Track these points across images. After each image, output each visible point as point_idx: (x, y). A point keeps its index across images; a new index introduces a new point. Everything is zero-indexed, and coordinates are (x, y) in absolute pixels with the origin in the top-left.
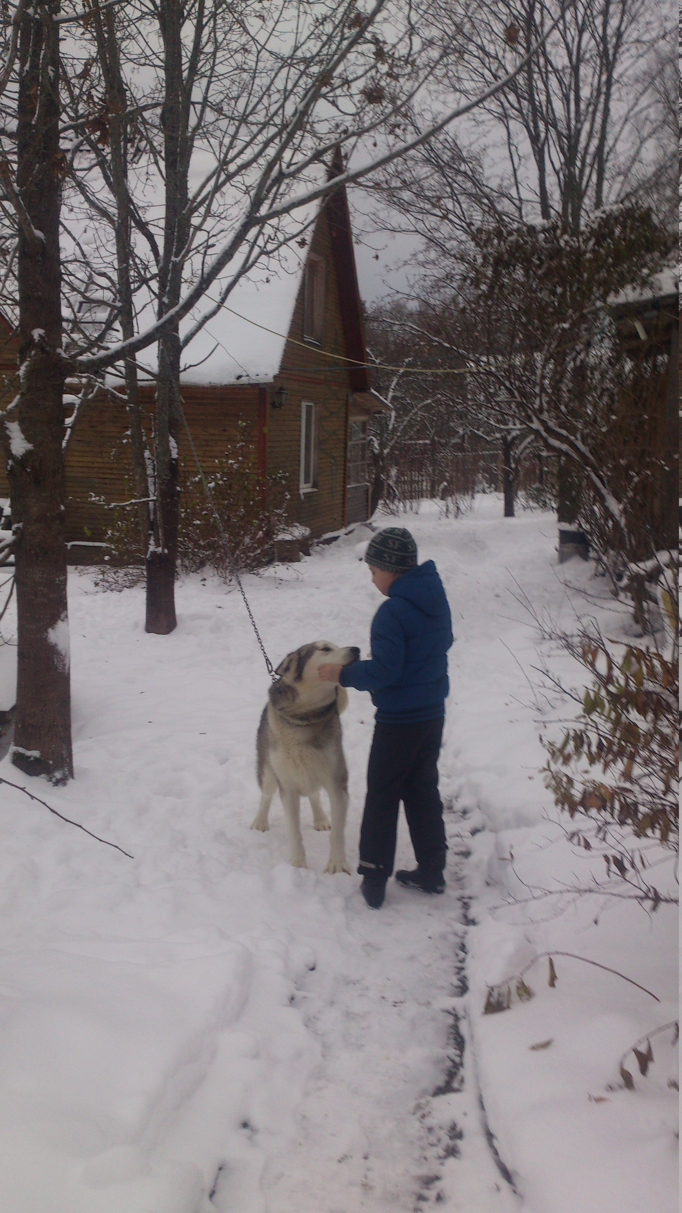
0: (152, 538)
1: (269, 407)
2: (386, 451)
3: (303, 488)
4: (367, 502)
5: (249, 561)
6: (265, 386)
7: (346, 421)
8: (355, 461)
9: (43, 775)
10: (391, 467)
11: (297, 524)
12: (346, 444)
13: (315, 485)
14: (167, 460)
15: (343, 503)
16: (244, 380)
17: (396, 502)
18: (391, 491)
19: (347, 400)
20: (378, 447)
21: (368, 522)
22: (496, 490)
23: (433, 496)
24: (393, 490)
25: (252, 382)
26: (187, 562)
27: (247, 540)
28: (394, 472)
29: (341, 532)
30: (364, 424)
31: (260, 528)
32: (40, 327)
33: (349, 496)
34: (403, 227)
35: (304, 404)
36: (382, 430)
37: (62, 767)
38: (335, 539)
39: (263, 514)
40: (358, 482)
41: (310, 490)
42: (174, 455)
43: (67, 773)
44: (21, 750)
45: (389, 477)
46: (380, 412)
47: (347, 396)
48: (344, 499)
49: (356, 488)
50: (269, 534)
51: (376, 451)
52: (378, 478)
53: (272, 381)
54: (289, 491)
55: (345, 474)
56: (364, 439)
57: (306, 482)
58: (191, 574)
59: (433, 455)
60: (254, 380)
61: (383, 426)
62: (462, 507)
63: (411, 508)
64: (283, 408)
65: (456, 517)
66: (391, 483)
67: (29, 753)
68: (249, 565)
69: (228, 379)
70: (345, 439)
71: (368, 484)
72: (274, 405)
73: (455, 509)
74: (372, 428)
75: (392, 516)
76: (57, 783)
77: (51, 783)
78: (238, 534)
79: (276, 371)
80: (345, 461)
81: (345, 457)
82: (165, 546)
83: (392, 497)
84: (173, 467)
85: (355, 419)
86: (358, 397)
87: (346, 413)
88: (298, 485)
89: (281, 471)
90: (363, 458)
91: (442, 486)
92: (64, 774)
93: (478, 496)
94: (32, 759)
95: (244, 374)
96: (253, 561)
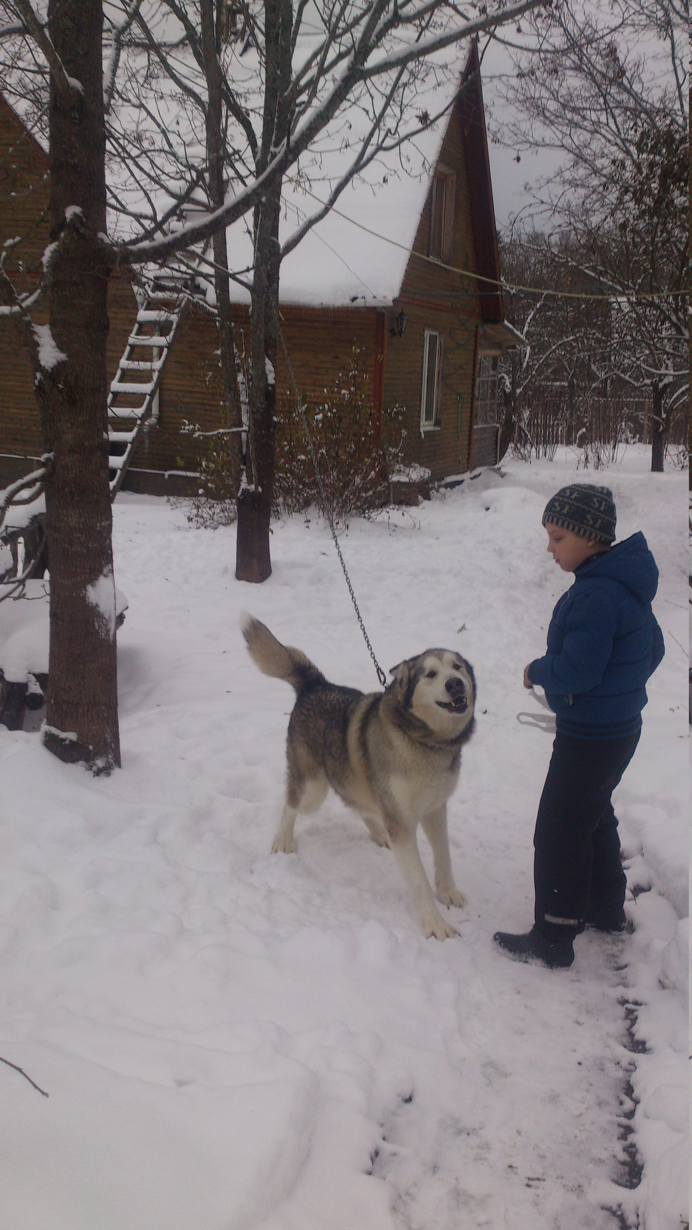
0: (244, 473)
1: (387, 334)
2: (518, 391)
3: (424, 426)
4: (496, 444)
5: (359, 504)
6: (383, 310)
7: (475, 355)
8: (482, 400)
9: (81, 762)
10: (524, 408)
11: (417, 465)
12: (474, 380)
13: (437, 423)
14: (262, 385)
15: (469, 445)
16: (359, 303)
17: (528, 446)
18: (523, 435)
19: (477, 332)
20: (509, 386)
21: (497, 466)
22: (640, 440)
23: (569, 443)
24: (525, 434)
25: (368, 305)
26: (290, 500)
27: (358, 480)
28: (526, 414)
29: (467, 476)
30: (495, 360)
31: (373, 467)
32: (78, 205)
33: (475, 437)
34: (547, 141)
35: (427, 333)
36: (514, 368)
37: (106, 754)
38: (460, 483)
39: (377, 452)
40: (486, 422)
41: (431, 428)
42: (271, 380)
43: (112, 761)
44: (54, 730)
45: (520, 419)
46: (514, 347)
47: (477, 327)
48: (470, 440)
49: (484, 428)
50: (383, 475)
51: (508, 391)
52: (508, 420)
53: (391, 304)
54: (406, 428)
55: (471, 413)
56: (494, 376)
57: (427, 419)
58: (294, 514)
59: (571, 398)
60: (371, 302)
61: (516, 362)
62: (603, 457)
63: (545, 455)
64: (403, 335)
65: (597, 468)
66: (522, 425)
67: (63, 735)
68: (361, 507)
69: (342, 301)
70: (473, 375)
71: (498, 425)
72: (393, 332)
73: (596, 459)
74: (505, 366)
75: (524, 461)
76: (98, 773)
77: (91, 772)
78: (348, 473)
79: (396, 293)
80: (472, 399)
81: (473, 394)
82: (259, 483)
83: (523, 440)
84: (269, 394)
85: (485, 354)
86: (489, 329)
87: (475, 346)
88: (419, 423)
89: (397, 405)
90: (493, 395)
91: (580, 432)
92: (107, 762)
93: (621, 446)
94: (67, 742)
95: (360, 295)
96: (364, 503)
